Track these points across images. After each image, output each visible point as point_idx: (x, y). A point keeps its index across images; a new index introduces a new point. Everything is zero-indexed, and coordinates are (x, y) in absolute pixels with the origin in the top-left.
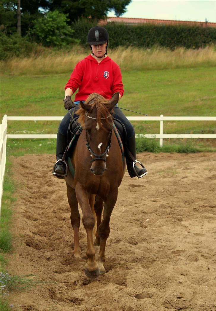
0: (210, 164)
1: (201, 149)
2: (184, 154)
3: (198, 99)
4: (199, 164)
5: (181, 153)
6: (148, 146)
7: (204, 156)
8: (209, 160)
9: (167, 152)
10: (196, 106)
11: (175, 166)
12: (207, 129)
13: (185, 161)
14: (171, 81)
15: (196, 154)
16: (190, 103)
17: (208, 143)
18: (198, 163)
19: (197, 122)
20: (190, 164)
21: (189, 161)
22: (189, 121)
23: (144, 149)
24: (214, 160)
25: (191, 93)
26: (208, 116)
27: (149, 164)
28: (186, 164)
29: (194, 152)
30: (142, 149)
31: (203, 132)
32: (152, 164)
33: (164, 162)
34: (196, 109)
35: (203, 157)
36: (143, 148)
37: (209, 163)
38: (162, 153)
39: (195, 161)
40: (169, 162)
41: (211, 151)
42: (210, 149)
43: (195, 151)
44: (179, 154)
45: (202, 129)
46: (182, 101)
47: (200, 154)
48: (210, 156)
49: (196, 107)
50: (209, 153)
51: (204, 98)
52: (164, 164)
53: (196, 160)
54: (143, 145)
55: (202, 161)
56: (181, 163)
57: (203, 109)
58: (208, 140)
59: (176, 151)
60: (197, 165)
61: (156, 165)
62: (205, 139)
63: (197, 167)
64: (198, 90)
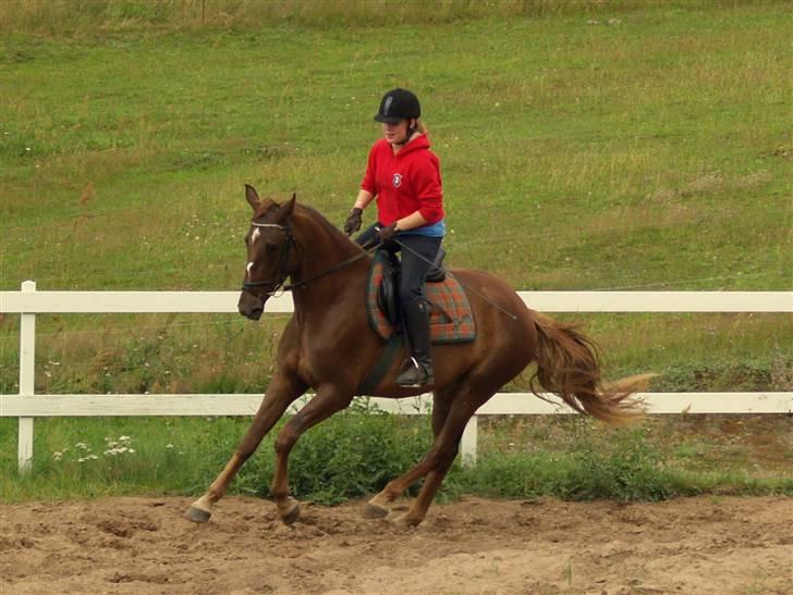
0: (765, 563)
1: (694, 474)
2: (599, 508)
3: (661, 192)
4: (705, 565)
5: (584, 499)
6: (398, 459)
7: (719, 516)
8: (753, 540)
9: (503, 494)
10: (654, 230)
11: (567, 574)
12: (726, 362)
13: (616, 544)
14: (500, 88)
15: (672, 508)
16: (616, 213)
17: (731, 444)
18: (696, 556)
19: (667, 318)
20: (651, 564)
21: (642, 548)
22: (619, 316)
23: (374, 479)
24: (783, 542)
25: (619, 158)
26: (728, 285)
27: (410, 564)
28: (628, 561)
29: (658, 493)
30: (361, 477)
31: (701, 381)
32: (433, 563)
33: (497, 553)
34: (657, 250)
35: (717, 526)
36: (365, 470)
37: (762, 557)
38: (472, 499)
39: (676, 545)
40: (529, 555)
41: (755, 490)
42: (747, 477)
43: (667, 487)
44: (573, 506)
45: (697, 364)
46: (571, 199)
47: (692, 506)
48: (753, 519)
49: (652, 234)
50: (747, 502)
51: (700, 184)
52: (502, 566)
53: (677, 538)
54: (366, 454)
55: (717, 547)
56: (597, 560)
57: (693, 246)
58: (730, 422)
59: (557, 491)
60: (691, 568)
61: (452, 569)
62: (714, 416)
63: (698, 580)
64: (660, 137)
